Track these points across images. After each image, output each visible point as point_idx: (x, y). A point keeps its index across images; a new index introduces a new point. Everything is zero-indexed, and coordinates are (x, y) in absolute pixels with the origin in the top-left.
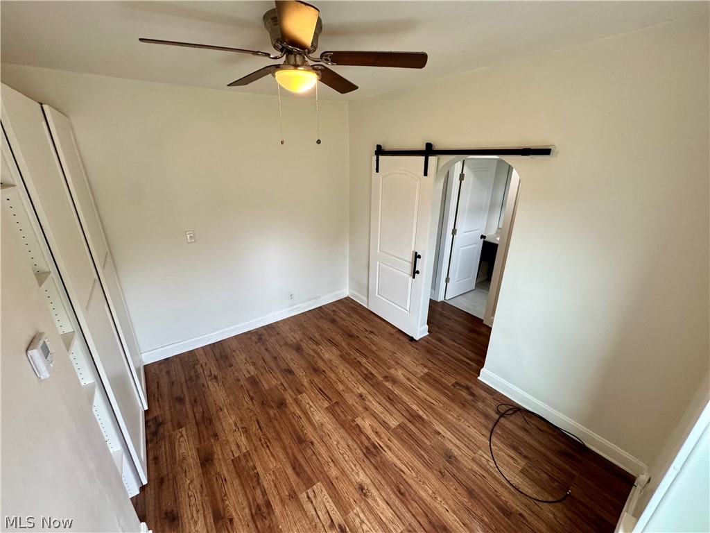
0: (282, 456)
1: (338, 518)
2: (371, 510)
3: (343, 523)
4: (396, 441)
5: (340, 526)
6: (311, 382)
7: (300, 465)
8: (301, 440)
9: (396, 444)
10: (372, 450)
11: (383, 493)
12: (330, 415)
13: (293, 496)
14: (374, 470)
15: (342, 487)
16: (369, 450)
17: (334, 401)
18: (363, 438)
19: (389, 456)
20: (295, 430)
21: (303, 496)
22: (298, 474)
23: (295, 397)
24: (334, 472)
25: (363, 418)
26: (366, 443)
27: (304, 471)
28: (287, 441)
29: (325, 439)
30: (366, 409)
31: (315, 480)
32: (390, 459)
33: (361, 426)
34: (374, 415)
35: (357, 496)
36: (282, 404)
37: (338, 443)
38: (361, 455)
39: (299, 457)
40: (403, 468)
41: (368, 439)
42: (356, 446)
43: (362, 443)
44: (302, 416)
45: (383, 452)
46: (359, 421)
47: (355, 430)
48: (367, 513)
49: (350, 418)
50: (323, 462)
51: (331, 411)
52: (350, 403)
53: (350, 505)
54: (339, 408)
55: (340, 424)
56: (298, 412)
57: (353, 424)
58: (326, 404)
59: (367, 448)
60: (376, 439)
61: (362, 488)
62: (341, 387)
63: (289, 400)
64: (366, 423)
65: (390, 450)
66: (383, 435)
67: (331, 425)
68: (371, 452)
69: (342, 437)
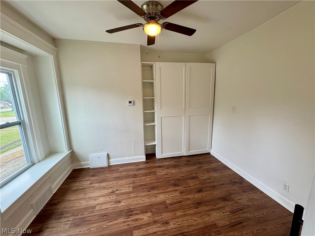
0: (149, 182)
1: (118, 192)
2: (110, 202)
3: (115, 193)
4: (125, 228)
5: (115, 192)
6: (188, 199)
7: (143, 186)
8: (153, 188)
9: (124, 227)
10: (130, 213)
11: (111, 209)
12: (160, 202)
13: (134, 183)
14: (121, 209)
15: (125, 196)
16: (131, 212)
17: (169, 207)
18: (138, 212)
19: (122, 220)
20: (159, 187)
21: (131, 185)
22: (139, 185)
23: (178, 190)
24: (132, 195)
25: (149, 217)
26: (135, 212)
27: (140, 187)
28: (154, 184)
29: (148, 196)
30: (155, 222)
31: (134, 189)
32: (119, 219)
33: (145, 214)
34: (148, 224)
35: (118, 199)
36: (175, 185)
37: (143, 200)
38: (131, 207)
39: (146, 187)
40: (111, 223)
41: (136, 214)
42: (137, 207)
43: (136, 210)
44: (165, 191)
45: (125, 218)
46: (149, 214)
47: (145, 210)
48: (110, 201)
49: (154, 210)
50: (138, 193)
51: (163, 203)
52: (164, 214)
53: (118, 197)
54: (163, 207)
55: (152, 205)
56: (168, 190)
57: (149, 210)
58: (168, 202)
59: (133, 211)
60: (133, 218)
61: (119, 202)
62: (179, 213)
63: (176, 188)
64: (145, 218)
65: (123, 222)
66: (133, 223)
67: (154, 200)
68: (129, 212)
69: (145, 203)
